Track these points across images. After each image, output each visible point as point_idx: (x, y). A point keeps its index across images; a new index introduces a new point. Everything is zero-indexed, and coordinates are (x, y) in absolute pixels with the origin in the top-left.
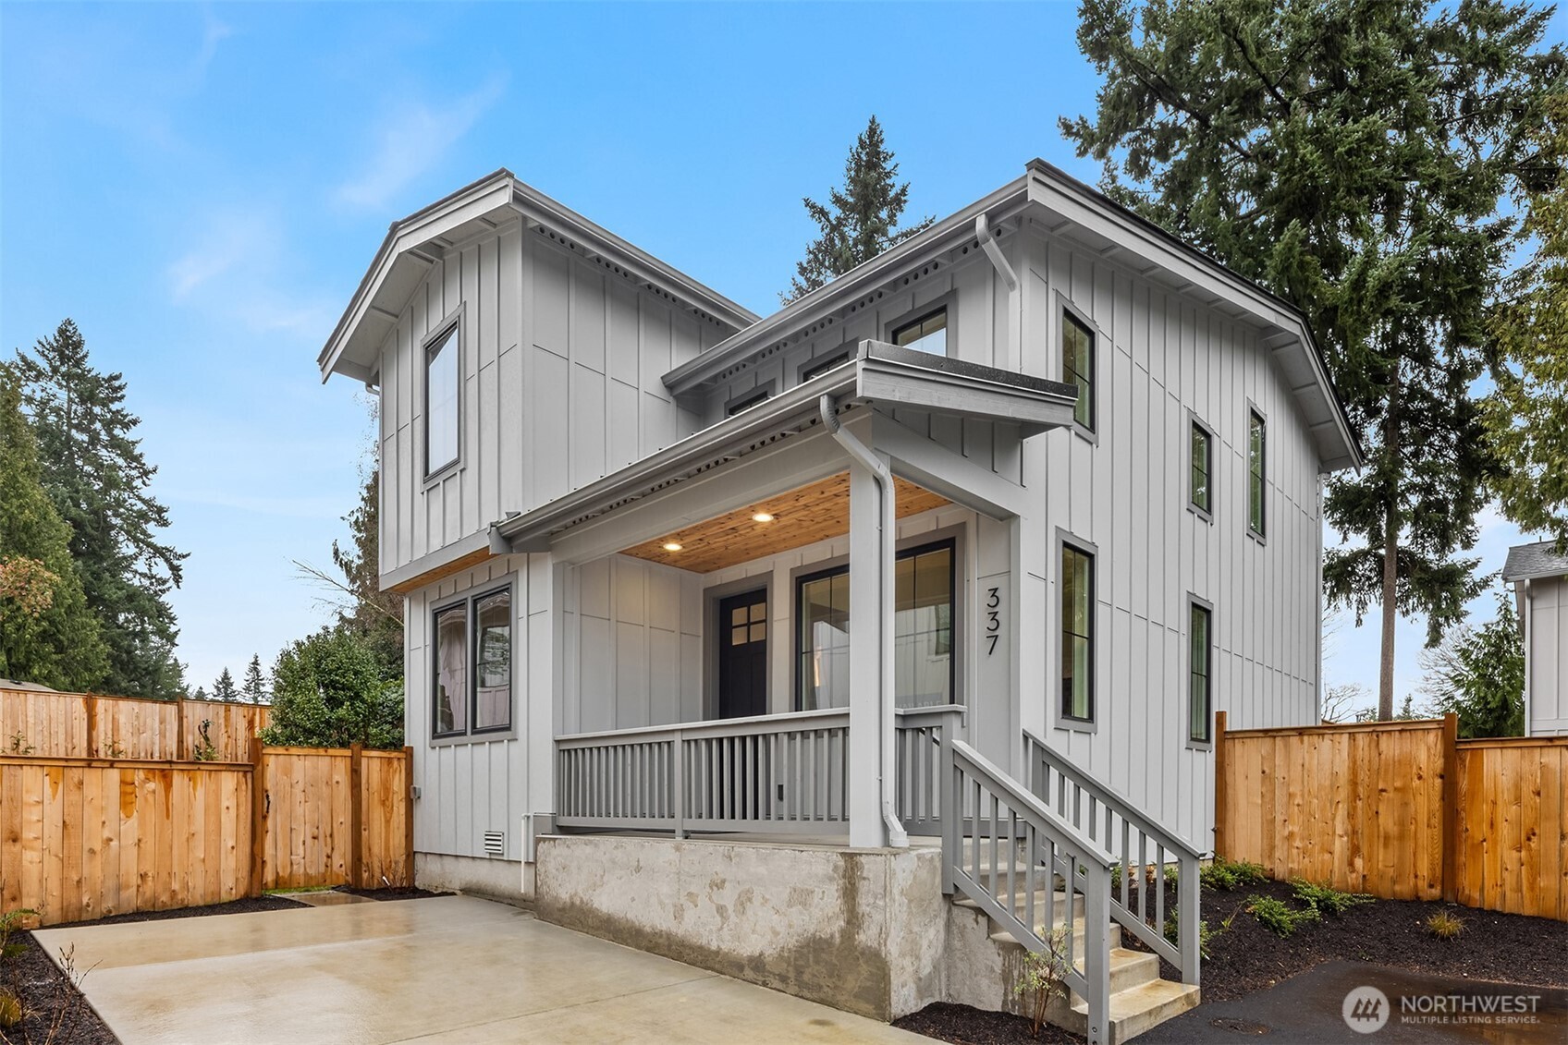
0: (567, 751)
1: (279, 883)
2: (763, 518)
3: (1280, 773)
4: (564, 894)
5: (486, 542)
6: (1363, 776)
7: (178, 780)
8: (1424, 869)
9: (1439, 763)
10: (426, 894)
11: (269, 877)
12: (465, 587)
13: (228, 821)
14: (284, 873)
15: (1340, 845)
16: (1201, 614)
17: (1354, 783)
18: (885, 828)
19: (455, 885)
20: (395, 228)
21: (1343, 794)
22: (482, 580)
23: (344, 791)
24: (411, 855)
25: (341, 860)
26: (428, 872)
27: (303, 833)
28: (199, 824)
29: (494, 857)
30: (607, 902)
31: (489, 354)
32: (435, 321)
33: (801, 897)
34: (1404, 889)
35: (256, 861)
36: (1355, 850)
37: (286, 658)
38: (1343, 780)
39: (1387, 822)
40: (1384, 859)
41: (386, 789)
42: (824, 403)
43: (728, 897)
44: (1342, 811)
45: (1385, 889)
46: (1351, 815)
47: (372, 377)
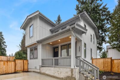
0: (42, 60)
1: (17, 71)
2: (59, 41)
3: (97, 62)
4: (43, 72)
5: (36, 42)
6: (104, 62)
7: (9, 62)
8: (109, 69)
9: (110, 61)
10: (29, 72)
11: (16, 70)
12: (33, 46)
13: (13, 66)
14: (18, 70)
15: (102, 67)
16: (91, 49)
17: (103, 63)
18: (74, 66)
19: (32, 71)
20: (27, 16)
21: (102, 63)
22: (34, 46)
23: (22, 63)
24: (28, 68)
25: (22, 69)
26: (29, 70)
27: (19, 67)
28: (10, 66)
29: (36, 69)
30: (47, 73)
31: (36, 27)
32: (31, 24)
33: (67, 72)
34: (108, 71)
35: (15, 69)
36: (103, 68)
37: (16, 53)
38: (103, 62)
39: (106, 65)
40: (106, 69)
41: (26, 63)
42: (71, 29)
43: (59, 72)
44: (102, 65)
45: (106, 71)
46: (103, 65)
47: (25, 30)
